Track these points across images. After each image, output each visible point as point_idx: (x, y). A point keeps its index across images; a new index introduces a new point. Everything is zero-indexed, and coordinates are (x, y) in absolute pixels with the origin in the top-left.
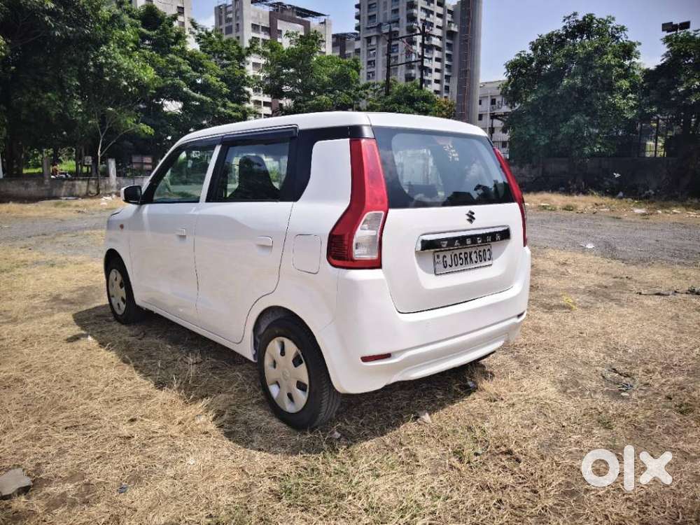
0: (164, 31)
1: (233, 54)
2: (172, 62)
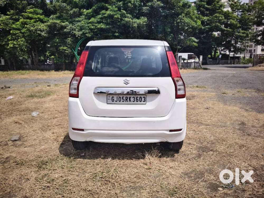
0: (215, 5)
1: (245, 10)
2: (216, 17)
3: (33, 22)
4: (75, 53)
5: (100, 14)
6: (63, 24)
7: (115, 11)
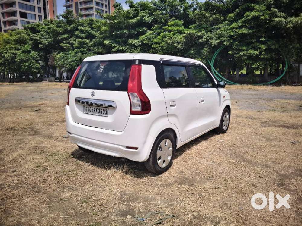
3: (172, 35)
4: (211, 64)
5: (244, 17)
6: (199, 34)
7: (261, 11)
